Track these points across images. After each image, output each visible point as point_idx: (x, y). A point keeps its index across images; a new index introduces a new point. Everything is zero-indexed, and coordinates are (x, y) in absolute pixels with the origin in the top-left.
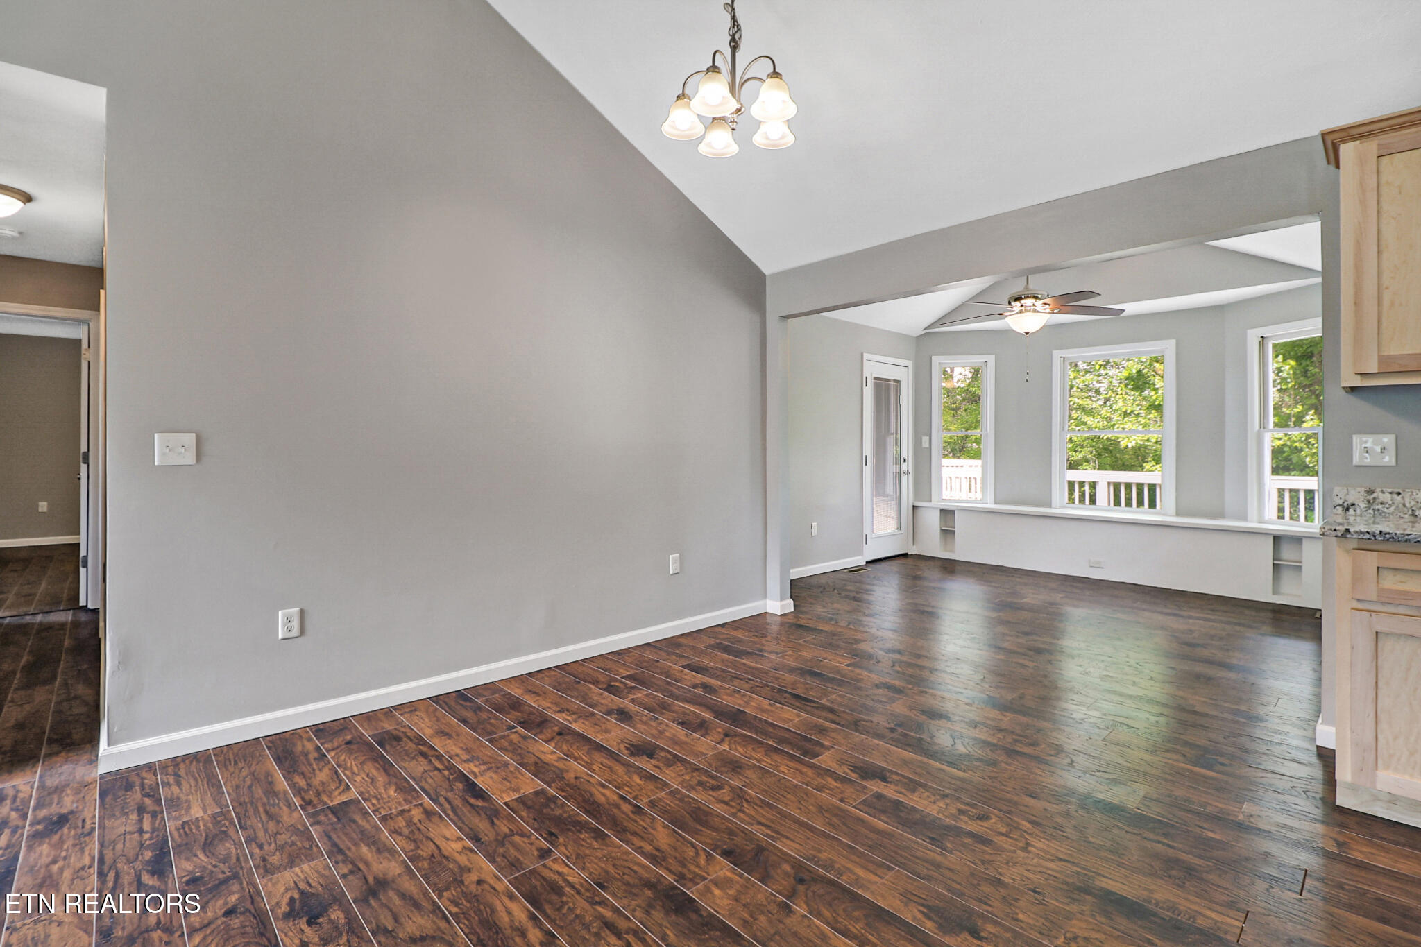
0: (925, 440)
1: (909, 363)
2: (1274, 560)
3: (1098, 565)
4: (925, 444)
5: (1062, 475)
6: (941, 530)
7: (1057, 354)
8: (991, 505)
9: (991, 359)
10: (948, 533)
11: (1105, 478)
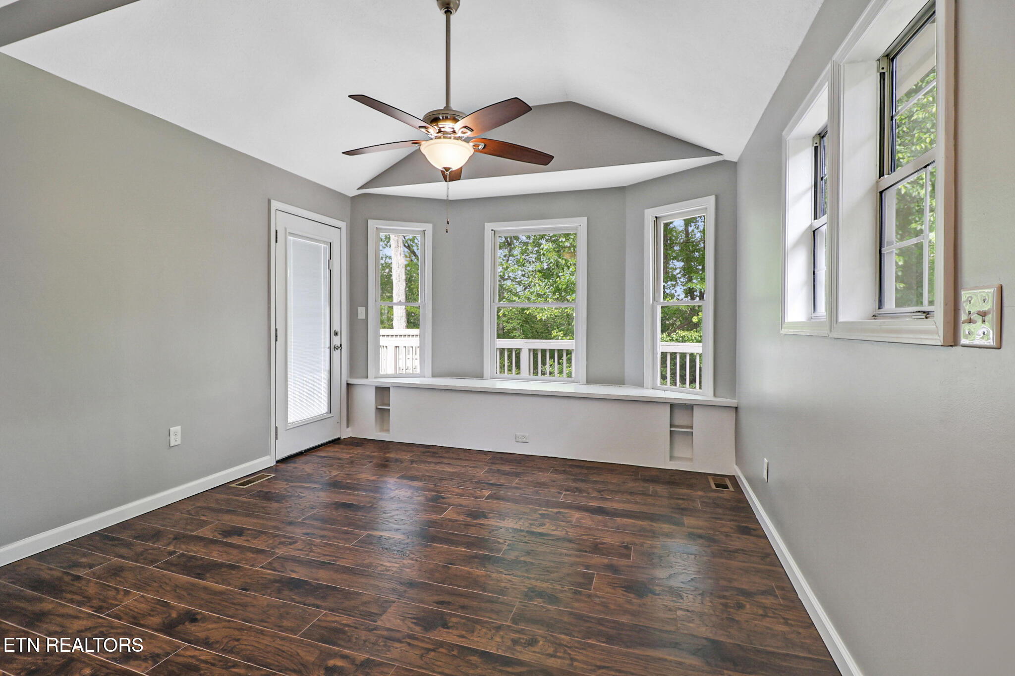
0: (361, 311)
1: (343, 225)
2: (671, 426)
3: (523, 440)
4: (361, 314)
5: (492, 343)
6: (377, 408)
7: (488, 226)
8: (429, 381)
9: (429, 227)
10: (383, 413)
11: (525, 345)
